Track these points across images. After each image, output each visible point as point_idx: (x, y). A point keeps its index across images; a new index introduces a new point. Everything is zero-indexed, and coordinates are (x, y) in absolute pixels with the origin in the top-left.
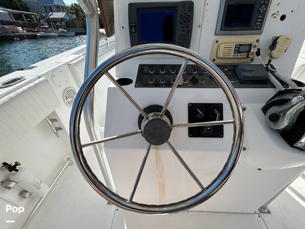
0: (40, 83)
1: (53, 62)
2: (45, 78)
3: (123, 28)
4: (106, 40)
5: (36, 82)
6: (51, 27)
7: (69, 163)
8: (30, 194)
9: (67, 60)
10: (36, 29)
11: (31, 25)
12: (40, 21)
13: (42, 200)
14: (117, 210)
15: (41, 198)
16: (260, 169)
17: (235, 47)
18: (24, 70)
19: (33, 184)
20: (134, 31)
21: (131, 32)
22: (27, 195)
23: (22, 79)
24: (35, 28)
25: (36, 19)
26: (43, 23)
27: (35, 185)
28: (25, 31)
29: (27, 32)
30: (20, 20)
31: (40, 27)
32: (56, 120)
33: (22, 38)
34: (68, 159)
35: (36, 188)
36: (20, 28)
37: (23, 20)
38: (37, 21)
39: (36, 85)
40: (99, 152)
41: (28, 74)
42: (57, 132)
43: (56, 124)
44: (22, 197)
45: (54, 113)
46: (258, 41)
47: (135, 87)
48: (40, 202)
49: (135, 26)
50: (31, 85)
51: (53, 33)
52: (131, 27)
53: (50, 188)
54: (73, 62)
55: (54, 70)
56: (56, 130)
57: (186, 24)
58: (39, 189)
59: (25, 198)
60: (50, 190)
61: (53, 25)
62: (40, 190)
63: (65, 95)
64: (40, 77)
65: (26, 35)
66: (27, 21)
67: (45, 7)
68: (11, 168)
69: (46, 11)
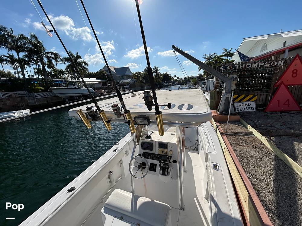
1: (124, 141)
3: (140, 144)
16: (165, 182)
19: (113, 179)
23: (118, 149)
30: (105, 86)
34: (121, 176)
35: (113, 181)
45: (122, 158)
46: (167, 151)
47: (141, 157)
53: (115, 183)
54: (130, 142)
63: (125, 153)
64: (121, 148)
67: (120, 77)
68: (111, 172)
69: (120, 79)
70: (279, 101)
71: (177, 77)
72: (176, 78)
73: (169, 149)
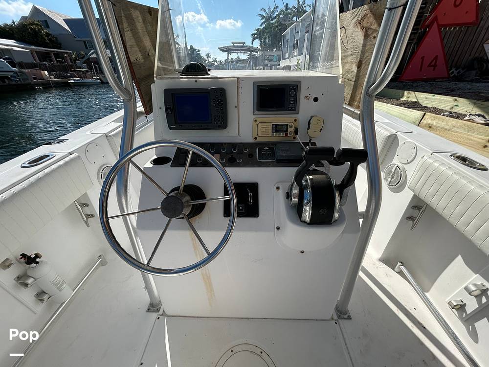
0: (72, 160)
1: (88, 133)
2: (77, 154)
3: (160, 108)
4: (146, 117)
5: (67, 159)
6: (91, 70)
7: (100, 262)
8: (48, 297)
9: (106, 130)
10: (70, 74)
11: (63, 67)
12: (75, 62)
13: (63, 306)
14: (158, 318)
15: (63, 304)
16: (302, 252)
17: (272, 127)
18: (51, 144)
19: (54, 283)
20: (170, 112)
21: (167, 114)
22: (45, 297)
23: (50, 157)
24: (67, 73)
25: (71, 59)
26: (80, 65)
27: (56, 285)
28: (52, 77)
29: (55, 78)
30: (47, 62)
31: (74, 71)
32: (87, 205)
33: (47, 87)
34: (100, 256)
35: (57, 288)
36: (46, 73)
37: (51, 61)
38: (72, 62)
39: (66, 163)
40: (135, 240)
41: (56, 150)
42: (87, 220)
43: (87, 210)
44: (39, 300)
45: (85, 195)
46: (295, 120)
47: (171, 166)
48: (61, 309)
49: (171, 109)
50: (61, 163)
51: (94, 79)
52: (167, 109)
53: (73, 291)
54: (112, 133)
55: (89, 144)
56: (86, 217)
57: (220, 107)
58: (60, 291)
59: (42, 300)
60: (74, 295)
61: (95, 66)
62: (62, 292)
63: (101, 174)
64: (71, 153)
65: (54, 82)
66: (58, 62)
67: (85, 42)
68: (31, 260)
69: (87, 48)
70: (423, 58)
71: (212, 57)
72: (210, 60)
73: (306, 107)
